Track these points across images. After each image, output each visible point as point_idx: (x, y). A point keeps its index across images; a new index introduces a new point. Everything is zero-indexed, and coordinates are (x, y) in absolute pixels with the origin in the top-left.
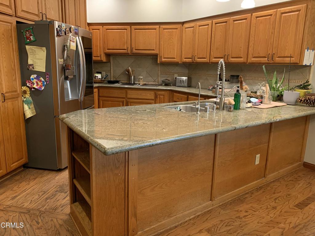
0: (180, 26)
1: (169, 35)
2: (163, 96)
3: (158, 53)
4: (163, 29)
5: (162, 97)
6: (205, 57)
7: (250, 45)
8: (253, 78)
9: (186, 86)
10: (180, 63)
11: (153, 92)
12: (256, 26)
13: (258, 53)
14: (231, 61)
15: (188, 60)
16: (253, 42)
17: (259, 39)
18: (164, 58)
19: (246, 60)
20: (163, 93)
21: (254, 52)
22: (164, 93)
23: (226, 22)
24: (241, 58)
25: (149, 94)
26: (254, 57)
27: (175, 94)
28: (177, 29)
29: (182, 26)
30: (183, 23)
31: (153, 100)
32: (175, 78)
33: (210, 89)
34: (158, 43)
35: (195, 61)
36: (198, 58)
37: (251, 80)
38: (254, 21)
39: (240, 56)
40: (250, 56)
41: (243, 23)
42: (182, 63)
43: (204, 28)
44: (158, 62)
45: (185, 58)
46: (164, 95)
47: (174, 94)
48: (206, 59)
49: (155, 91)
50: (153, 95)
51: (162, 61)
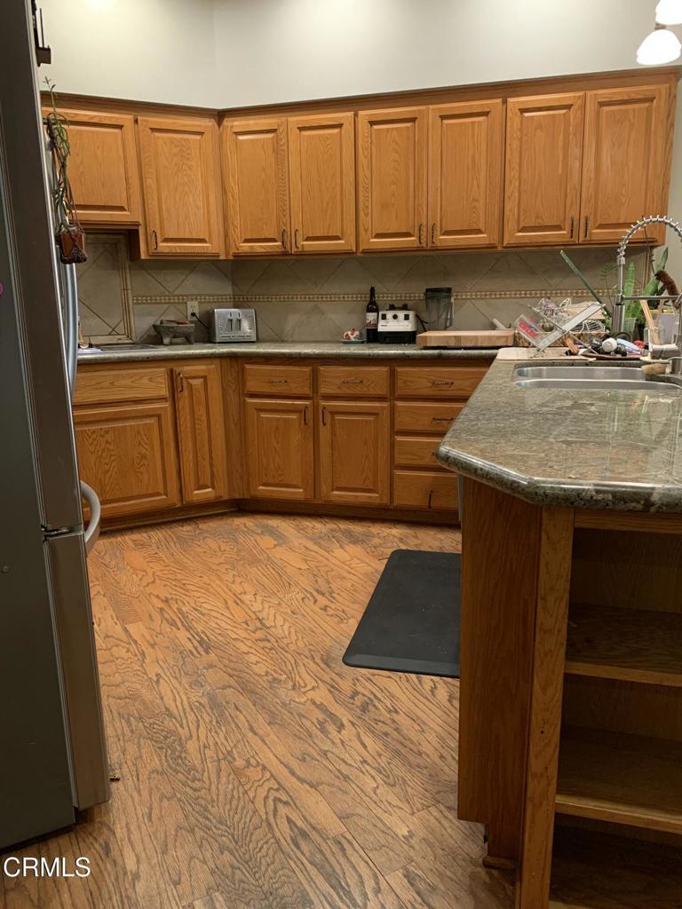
0: (207, 123)
1: (175, 155)
2: (201, 380)
3: (141, 221)
4: (150, 131)
5: (197, 382)
6: (340, 235)
7: (508, 194)
8: (486, 295)
9: (254, 339)
10: (222, 257)
11: (163, 369)
12: (521, 138)
13: (537, 217)
14: (444, 244)
15: (259, 247)
16: (517, 184)
17: (537, 173)
18: (166, 240)
19: (496, 237)
20: (200, 368)
21: (522, 213)
22: (203, 367)
23: (413, 120)
24: (479, 231)
25: (145, 381)
26: (524, 229)
27: (248, 366)
28: (201, 133)
29: (216, 126)
30: (221, 115)
31: (162, 399)
32: (189, 314)
33: (353, 340)
34: (135, 182)
35: (294, 250)
36: (308, 239)
37: (482, 301)
38: (514, 121)
39: (475, 227)
40: (510, 225)
41: (476, 124)
42: (231, 258)
43: (327, 138)
44: (143, 256)
45: (247, 241)
46: (205, 378)
47: (243, 369)
48: (342, 242)
49: (170, 365)
50: (163, 381)
51: (159, 250)
